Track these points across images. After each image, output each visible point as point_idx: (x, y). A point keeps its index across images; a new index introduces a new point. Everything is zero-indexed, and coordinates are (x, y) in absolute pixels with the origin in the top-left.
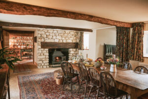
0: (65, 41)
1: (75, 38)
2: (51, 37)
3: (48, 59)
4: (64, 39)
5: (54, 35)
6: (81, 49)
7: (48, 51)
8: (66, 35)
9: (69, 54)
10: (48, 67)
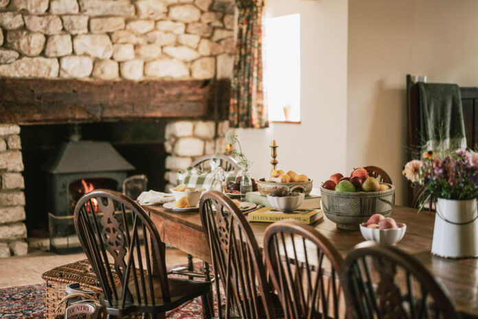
0: (134, 73)
1: (205, 47)
2: (37, 41)
3: (21, 198)
4: (126, 52)
5: (55, 27)
6: (248, 124)
7: (16, 143)
8: (141, 26)
9: (170, 162)
10: (21, 248)
